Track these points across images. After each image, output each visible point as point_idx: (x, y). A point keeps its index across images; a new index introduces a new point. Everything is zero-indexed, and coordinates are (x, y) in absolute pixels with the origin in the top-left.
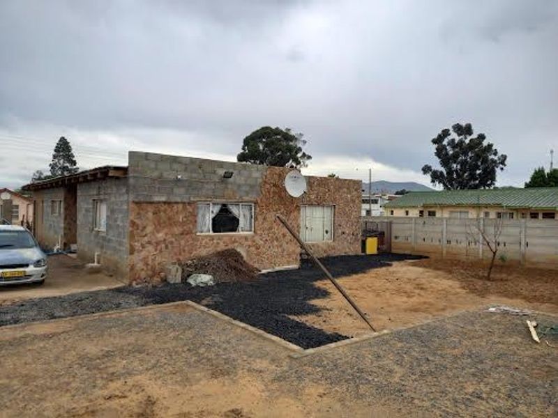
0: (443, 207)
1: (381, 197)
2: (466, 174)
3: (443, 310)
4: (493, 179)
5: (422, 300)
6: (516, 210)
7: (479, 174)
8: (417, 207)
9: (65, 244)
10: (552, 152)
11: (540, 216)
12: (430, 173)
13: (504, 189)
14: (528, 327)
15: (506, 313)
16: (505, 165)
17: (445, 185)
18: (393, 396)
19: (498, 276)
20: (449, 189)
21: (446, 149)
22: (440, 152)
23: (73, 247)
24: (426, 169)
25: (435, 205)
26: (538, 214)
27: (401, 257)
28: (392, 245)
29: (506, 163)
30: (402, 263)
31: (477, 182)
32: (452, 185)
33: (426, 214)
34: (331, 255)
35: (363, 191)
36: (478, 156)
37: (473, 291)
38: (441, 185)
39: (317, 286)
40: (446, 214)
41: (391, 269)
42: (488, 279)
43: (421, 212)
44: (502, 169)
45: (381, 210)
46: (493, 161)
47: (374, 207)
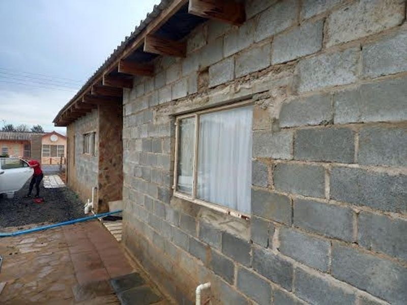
9: (100, 202)
23: (114, 206)
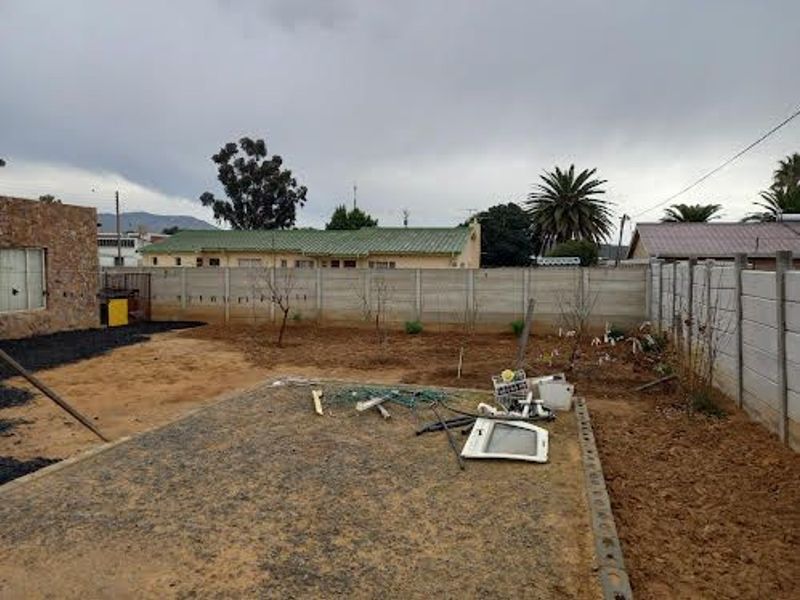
0: (228, 253)
1: (139, 237)
2: (260, 209)
3: (218, 393)
4: (293, 217)
5: (191, 384)
6: (317, 257)
7: (276, 210)
8: (193, 252)
10: (355, 188)
11: (341, 265)
12: (213, 204)
13: (304, 230)
14: (313, 399)
15: (291, 385)
16: (305, 200)
17: (233, 222)
18: (121, 532)
19: (290, 341)
20: (238, 228)
21: (233, 172)
22: (225, 175)
24: (207, 199)
25: (218, 252)
26: (338, 262)
27: (166, 326)
28: (153, 308)
29: (307, 197)
30: (167, 334)
31: (274, 220)
32: (242, 223)
33: (206, 263)
34: (42, 333)
35: (99, 225)
36: (273, 186)
37: (260, 363)
38: (228, 222)
39: (9, 387)
40: (233, 262)
41: (147, 345)
42: (279, 345)
43: (199, 260)
44: (302, 205)
45: (139, 256)
46: (293, 195)
47: (125, 252)
